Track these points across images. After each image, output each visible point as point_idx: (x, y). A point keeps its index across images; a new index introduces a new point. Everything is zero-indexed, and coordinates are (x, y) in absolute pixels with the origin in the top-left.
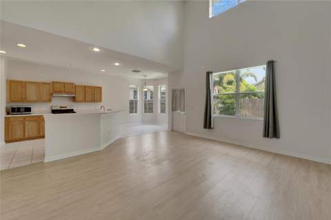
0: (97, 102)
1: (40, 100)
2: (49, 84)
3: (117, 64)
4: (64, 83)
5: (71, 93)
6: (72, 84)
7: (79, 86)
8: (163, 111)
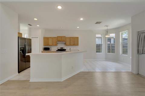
0: (76, 45)
1: (53, 45)
2: (56, 37)
3: (82, 19)
4: (61, 37)
5: (64, 41)
6: (65, 37)
7: (67, 38)
8: (125, 52)
